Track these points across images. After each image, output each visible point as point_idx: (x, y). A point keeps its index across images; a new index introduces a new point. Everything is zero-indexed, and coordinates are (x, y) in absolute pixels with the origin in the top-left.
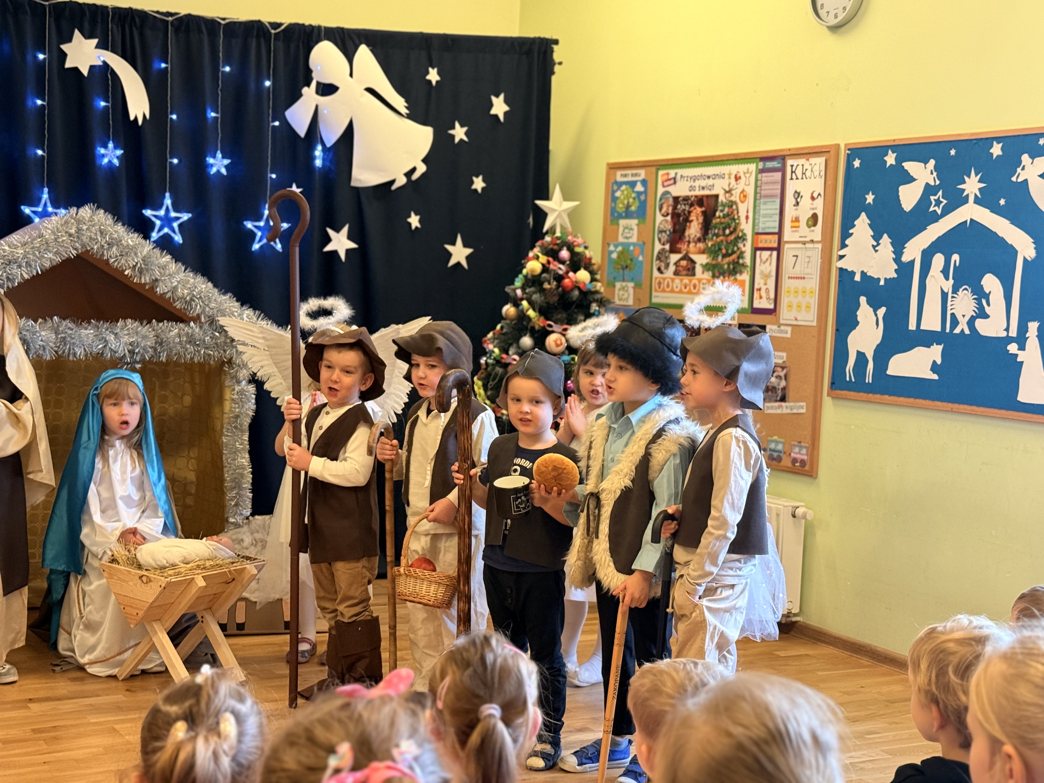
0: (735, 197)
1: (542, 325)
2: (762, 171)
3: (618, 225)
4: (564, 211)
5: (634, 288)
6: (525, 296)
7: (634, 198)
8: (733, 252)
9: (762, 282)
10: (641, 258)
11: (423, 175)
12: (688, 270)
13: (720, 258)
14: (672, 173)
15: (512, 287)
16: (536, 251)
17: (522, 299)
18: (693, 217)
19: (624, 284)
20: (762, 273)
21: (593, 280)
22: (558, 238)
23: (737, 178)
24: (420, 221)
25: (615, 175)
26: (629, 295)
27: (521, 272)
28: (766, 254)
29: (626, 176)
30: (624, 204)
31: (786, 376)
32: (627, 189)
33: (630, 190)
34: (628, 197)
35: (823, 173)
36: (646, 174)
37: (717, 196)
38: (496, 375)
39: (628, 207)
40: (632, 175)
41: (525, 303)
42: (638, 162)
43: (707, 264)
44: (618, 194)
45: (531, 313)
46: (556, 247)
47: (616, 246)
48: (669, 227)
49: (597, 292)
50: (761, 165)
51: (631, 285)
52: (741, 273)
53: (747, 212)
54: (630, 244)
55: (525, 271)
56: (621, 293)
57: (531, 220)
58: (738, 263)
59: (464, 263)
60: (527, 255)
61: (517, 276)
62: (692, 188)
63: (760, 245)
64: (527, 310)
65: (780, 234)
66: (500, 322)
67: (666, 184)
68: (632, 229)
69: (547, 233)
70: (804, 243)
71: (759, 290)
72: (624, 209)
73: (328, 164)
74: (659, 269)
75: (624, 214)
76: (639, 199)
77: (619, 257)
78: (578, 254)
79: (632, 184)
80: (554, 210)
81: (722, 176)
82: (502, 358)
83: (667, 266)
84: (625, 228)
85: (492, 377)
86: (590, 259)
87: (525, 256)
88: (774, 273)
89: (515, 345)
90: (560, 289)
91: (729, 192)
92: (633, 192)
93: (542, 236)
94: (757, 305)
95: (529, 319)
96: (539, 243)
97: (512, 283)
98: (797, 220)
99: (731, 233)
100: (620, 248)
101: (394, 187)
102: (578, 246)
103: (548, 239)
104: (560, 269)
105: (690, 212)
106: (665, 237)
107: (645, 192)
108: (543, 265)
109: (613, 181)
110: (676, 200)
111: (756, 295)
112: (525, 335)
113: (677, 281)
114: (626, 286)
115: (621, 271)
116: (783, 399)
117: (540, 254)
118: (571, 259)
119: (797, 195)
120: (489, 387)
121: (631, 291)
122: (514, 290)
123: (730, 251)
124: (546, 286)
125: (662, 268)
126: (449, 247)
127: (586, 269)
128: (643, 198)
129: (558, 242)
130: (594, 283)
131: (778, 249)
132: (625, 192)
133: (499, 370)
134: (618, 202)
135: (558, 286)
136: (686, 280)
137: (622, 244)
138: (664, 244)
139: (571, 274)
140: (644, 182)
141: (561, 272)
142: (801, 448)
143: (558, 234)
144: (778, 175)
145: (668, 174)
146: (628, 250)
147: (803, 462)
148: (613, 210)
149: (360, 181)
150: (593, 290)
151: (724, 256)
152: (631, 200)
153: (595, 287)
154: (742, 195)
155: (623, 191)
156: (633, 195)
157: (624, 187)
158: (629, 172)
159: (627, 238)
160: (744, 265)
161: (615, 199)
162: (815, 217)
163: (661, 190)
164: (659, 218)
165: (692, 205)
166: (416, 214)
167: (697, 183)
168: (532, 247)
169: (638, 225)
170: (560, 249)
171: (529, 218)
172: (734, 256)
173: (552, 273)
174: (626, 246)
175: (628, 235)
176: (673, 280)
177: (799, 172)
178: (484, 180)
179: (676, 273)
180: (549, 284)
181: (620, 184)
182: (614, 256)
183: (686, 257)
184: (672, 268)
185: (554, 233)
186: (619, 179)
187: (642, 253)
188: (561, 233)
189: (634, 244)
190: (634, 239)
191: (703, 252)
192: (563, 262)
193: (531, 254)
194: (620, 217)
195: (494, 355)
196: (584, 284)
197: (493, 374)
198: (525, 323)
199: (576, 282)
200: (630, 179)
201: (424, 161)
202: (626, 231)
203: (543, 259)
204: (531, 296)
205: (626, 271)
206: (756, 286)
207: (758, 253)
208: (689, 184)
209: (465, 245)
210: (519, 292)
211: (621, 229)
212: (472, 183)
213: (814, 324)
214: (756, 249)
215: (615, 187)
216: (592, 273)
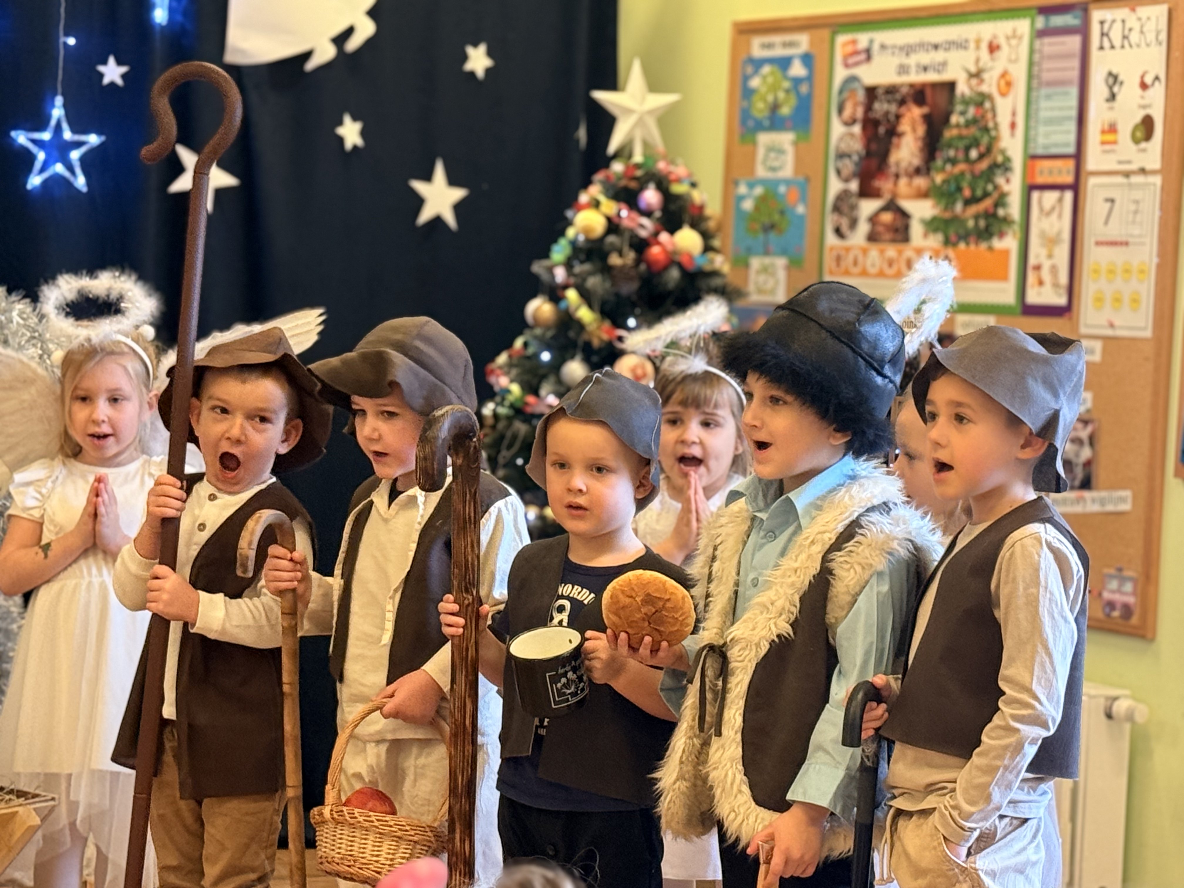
0: (990, 85)
1: (605, 337)
2: (1041, 34)
3: (754, 143)
4: (650, 112)
5: (789, 268)
6: (572, 280)
7: (787, 91)
8: (986, 195)
9: (1044, 252)
10: (801, 209)
11: (369, 43)
12: (896, 230)
13: (959, 207)
14: (863, 39)
15: (545, 263)
16: (595, 191)
17: (566, 287)
18: (905, 126)
19: (767, 260)
20: (1043, 235)
21: (708, 248)
22: (638, 166)
23: (993, 48)
24: (363, 133)
25: (749, 45)
26: (777, 283)
27: (562, 233)
28: (1050, 197)
29: (769, 46)
30: (765, 100)
31: (1092, 440)
32: (772, 73)
33: (779, 74)
34: (774, 88)
35: (1163, 36)
36: (812, 43)
37: (951, 86)
38: (515, 437)
39: (775, 107)
40: (785, 45)
41: (572, 295)
42: (795, 19)
43: (934, 219)
44: (755, 83)
45: (585, 314)
46: (633, 185)
47: (751, 186)
48: (857, 146)
49: (715, 273)
50: (1040, 22)
51: (781, 262)
52: (1001, 235)
53: (1014, 114)
54: (777, 182)
55: (571, 232)
56: (762, 278)
57: (582, 134)
58: (994, 215)
59: (450, 219)
60: (576, 198)
61: (555, 241)
62: (903, 69)
63: (1040, 180)
64: (577, 308)
65: (1078, 156)
66: (520, 333)
67: (851, 61)
68: (781, 151)
69: (616, 156)
70: (1127, 174)
71: (1038, 268)
72: (766, 113)
73: (179, 18)
74: (838, 232)
75: (767, 123)
76: (798, 93)
77: (757, 208)
78: (678, 198)
79: (784, 63)
80: (629, 111)
81: (961, 45)
82: (526, 404)
83: (853, 223)
84: (770, 149)
85: (506, 442)
86: (701, 208)
87: (572, 202)
88: (1066, 235)
89: (552, 379)
90: (643, 267)
91: (977, 75)
92: (786, 77)
93: (606, 162)
94: (1034, 297)
95: (580, 326)
96: (599, 176)
97: (546, 254)
98: (1112, 129)
99: (981, 157)
100: (759, 191)
101: (311, 65)
102: (679, 180)
103: (617, 167)
104: (642, 226)
105: (898, 117)
106: (848, 166)
107: (810, 79)
108: (609, 219)
109: (744, 56)
110: (871, 92)
111: (1031, 278)
112: (572, 357)
113: (874, 253)
114: (773, 265)
115: (761, 236)
116: (1086, 484)
117: (602, 199)
118: (665, 208)
119: (1113, 79)
120: (501, 460)
121: (782, 275)
122: (550, 270)
123: (979, 193)
124: (615, 260)
125: (845, 228)
126: (418, 186)
127: (695, 225)
128: (804, 89)
129: (639, 173)
130: (711, 255)
131: (1076, 187)
132: (770, 80)
133: (521, 427)
134: (755, 98)
135: (638, 261)
136: (891, 251)
137: (763, 182)
138: (847, 180)
139: (664, 237)
140: (807, 59)
141: (643, 234)
142: (1123, 580)
143: (638, 158)
144: (1074, 42)
145: (854, 42)
146: (776, 194)
147: (1127, 611)
148: (746, 115)
149: (242, 52)
150: (708, 268)
151: (967, 203)
152: (781, 95)
153: (712, 261)
154: (1003, 83)
155: (764, 78)
156: (786, 84)
157: (766, 69)
158: (777, 39)
159: (773, 169)
160: (1006, 221)
161: (748, 93)
162: (1147, 124)
163: (840, 74)
164: (837, 129)
165: (902, 102)
166: (355, 118)
167: (913, 60)
168: (586, 183)
169: (796, 144)
170: (642, 188)
171: (577, 128)
172: (987, 203)
173: (627, 235)
174: (771, 186)
175: (776, 164)
176: (865, 251)
177: (1116, 35)
178: (490, 53)
179: (872, 238)
180: (621, 254)
181: (758, 64)
182: (748, 205)
183: (892, 206)
184: (863, 228)
185: (630, 156)
186: (757, 52)
187: (803, 199)
188: (645, 155)
189: (787, 182)
190: (787, 171)
191: (923, 195)
192: (648, 213)
193: (584, 198)
194: (759, 127)
195: (510, 398)
196: (690, 257)
197: (509, 434)
198: (572, 334)
199: (675, 252)
200: (779, 52)
201: (372, 13)
202: (772, 155)
203: (609, 207)
204: (584, 280)
205: (773, 236)
206: (1032, 261)
207: (1035, 195)
208: (896, 61)
209: (453, 181)
210: (560, 274)
211: (761, 152)
212: (465, 58)
213: (1148, 333)
214: (1030, 188)
215: (749, 70)
216: (706, 236)
